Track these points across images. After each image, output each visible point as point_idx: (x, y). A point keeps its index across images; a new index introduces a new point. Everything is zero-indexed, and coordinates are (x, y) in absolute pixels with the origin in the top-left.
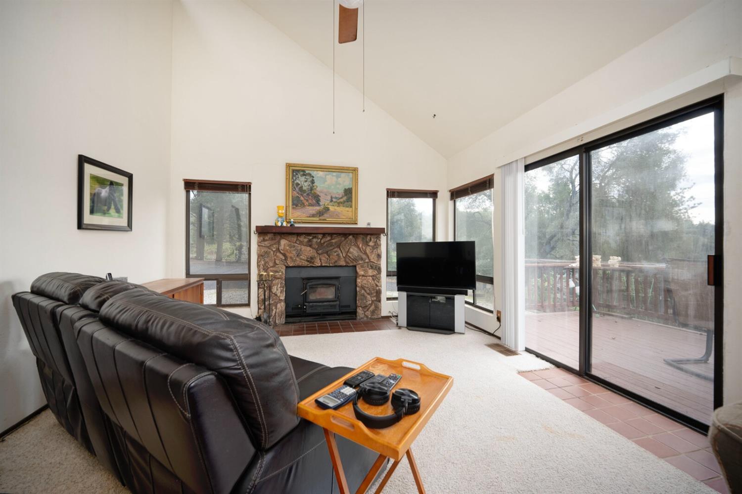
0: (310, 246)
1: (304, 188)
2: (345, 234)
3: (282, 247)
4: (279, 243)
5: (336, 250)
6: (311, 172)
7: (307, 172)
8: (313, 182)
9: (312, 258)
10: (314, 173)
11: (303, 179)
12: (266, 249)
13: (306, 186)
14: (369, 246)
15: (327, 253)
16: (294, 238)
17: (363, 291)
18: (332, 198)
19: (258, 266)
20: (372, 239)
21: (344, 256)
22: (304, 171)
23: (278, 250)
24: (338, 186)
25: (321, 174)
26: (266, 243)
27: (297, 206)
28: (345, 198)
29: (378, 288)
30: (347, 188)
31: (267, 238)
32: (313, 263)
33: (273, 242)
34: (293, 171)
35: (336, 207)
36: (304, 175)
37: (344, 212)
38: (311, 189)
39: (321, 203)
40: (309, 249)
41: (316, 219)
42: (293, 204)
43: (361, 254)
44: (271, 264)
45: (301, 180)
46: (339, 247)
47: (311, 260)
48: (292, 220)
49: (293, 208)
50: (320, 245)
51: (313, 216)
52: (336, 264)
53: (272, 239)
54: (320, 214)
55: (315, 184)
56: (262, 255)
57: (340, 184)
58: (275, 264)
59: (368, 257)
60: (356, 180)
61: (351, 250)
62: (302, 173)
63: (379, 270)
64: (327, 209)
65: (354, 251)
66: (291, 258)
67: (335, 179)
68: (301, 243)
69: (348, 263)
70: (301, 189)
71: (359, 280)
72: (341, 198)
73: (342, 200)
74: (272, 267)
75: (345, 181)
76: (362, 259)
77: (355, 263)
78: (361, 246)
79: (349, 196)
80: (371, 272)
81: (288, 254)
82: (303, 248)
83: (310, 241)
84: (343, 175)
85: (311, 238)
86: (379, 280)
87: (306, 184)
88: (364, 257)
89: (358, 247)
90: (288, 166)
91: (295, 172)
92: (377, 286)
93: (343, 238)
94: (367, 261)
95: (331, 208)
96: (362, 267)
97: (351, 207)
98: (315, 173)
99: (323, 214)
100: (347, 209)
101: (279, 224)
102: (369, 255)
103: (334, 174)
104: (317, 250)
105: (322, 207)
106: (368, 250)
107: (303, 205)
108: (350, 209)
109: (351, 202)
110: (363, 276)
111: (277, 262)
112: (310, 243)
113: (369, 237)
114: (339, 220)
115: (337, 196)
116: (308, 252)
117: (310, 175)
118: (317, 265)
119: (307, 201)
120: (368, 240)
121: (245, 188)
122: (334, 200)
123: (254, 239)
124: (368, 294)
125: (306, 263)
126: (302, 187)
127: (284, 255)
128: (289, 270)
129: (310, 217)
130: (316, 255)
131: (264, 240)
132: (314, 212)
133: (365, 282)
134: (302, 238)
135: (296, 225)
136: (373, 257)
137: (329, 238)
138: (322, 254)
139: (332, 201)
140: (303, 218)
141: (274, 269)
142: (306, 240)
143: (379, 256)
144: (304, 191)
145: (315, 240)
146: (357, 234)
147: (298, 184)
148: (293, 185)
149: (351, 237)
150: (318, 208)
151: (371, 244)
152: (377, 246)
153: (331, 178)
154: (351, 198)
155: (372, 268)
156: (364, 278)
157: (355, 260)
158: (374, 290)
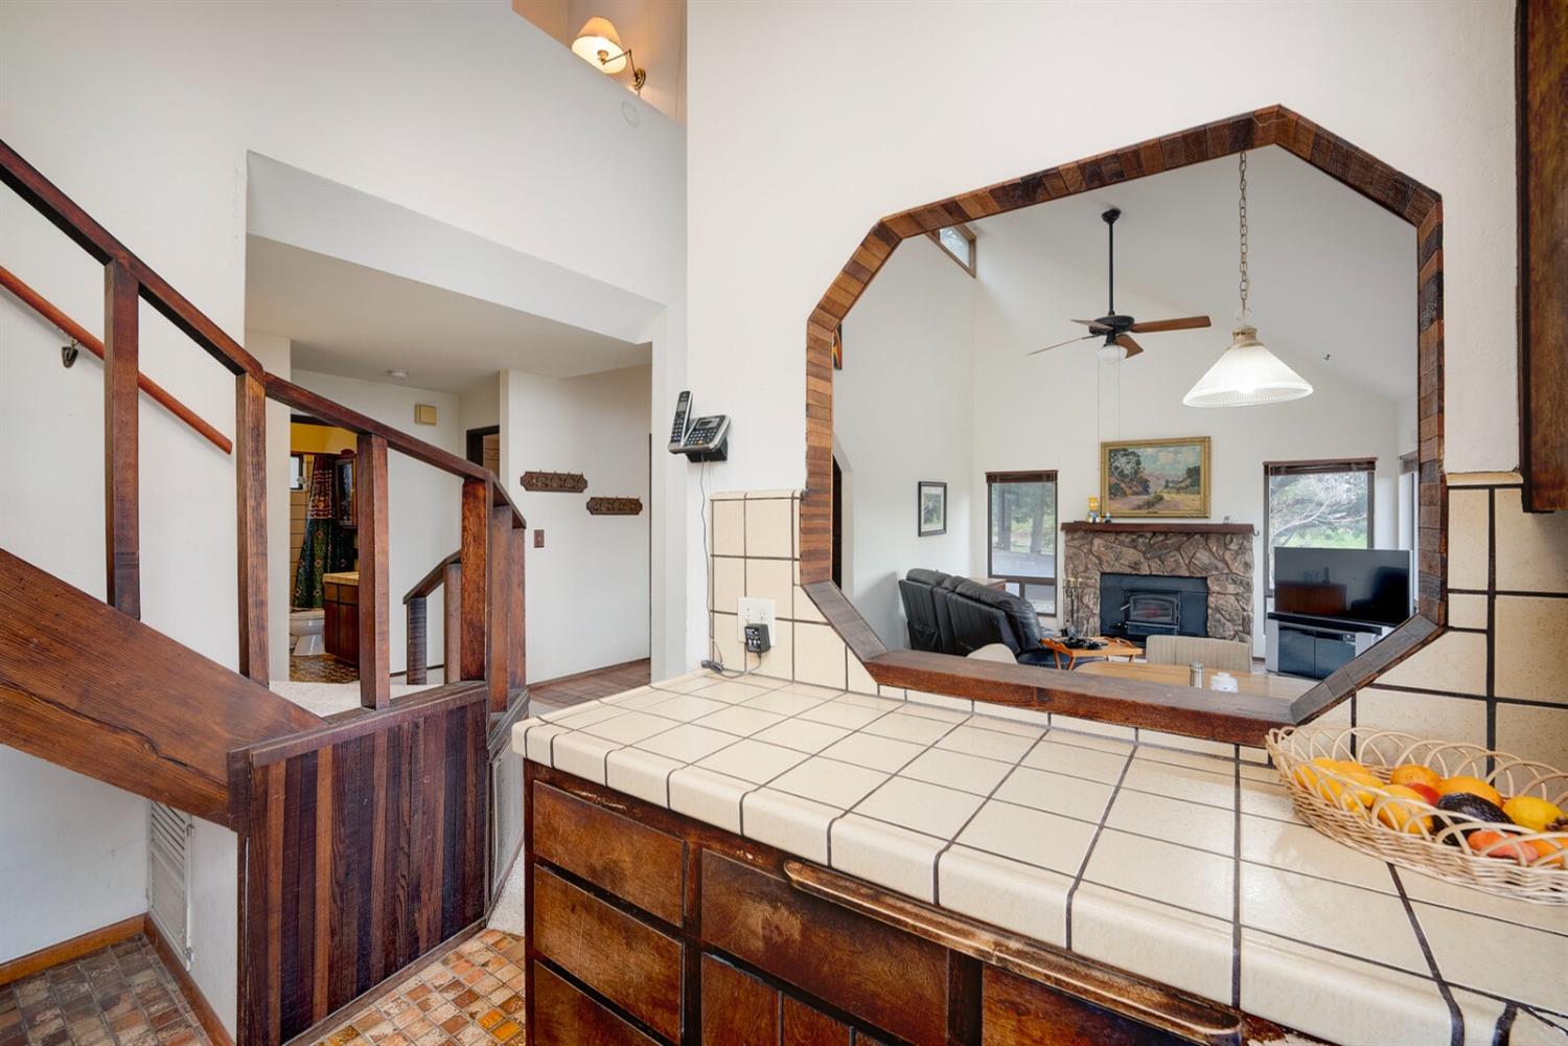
0: (1135, 548)
1: (1126, 472)
2: (1188, 532)
3: (1095, 548)
4: (1091, 543)
5: (1172, 554)
6: (1136, 451)
7: (1130, 450)
8: (1138, 463)
9: (1136, 563)
10: (1140, 451)
11: (1124, 460)
12: (1075, 550)
13: (1128, 469)
14: (1229, 550)
15: (1160, 558)
16: (1112, 537)
17: (1218, 616)
18: (1167, 482)
19: (1066, 570)
20: (1234, 540)
21: (1187, 562)
22: (1125, 450)
23: (1091, 551)
24: (1177, 466)
25: (1150, 450)
26: (1075, 542)
27: (1115, 495)
28: (1188, 481)
29: (1245, 613)
30: (1191, 467)
31: (1076, 536)
32: (1138, 570)
33: (1082, 542)
34: (1111, 451)
35: (1173, 495)
36: (1125, 455)
37: (1189, 501)
38: (1136, 472)
39: (1150, 491)
40: (1132, 551)
41: (1143, 512)
42: (1111, 493)
43: (1215, 561)
44: (1082, 568)
45: (1121, 462)
46: (1178, 549)
47: (1136, 565)
48: (1108, 515)
49: (1111, 498)
50: (1150, 547)
51: (1139, 507)
52: (1175, 573)
53: (1083, 538)
54: (1149, 504)
55: (1142, 465)
56: (1070, 557)
57: (1179, 463)
58: (1087, 569)
59: (1228, 567)
60: (1207, 455)
61: (1198, 555)
62: (1122, 453)
63: (1248, 587)
64: (1161, 499)
65: (1203, 557)
66: (1107, 561)
67: (1172, 456)
68: (1122, 543)
69: (1193, 573)
70: (1121, 473)
71: (1211, 599)
72: (1182, 482)
73: (1183, 485)
74: (1084, 572)
75: (1189, 457)
76: (1217, 569)
77: (1204, 575)
78: (1214, 549)
79: (1195, 478)
80: (1231, 588)
81: (1103, 557)
82: (1124, 549)
83: (1134, 540)
84: (1184, 449)
85: (1134, 537)
86: (1248, 600)
87: (1128, 467)
88: (1221, 565)
89: (1210, 550)
90: (1104, 445)
91: (1113, 452)
92: (1244, 610)
93: (1185, 539)
94: (1226, 571)
95: (1166, 497)
96: (1217, 580)
97: (1199, 493)
98: (1142, 450)
99: (1153, 505)
100: (1192, 496)
101: (1091, 520)
102: (1230, 563)
103: (1171, 449)
104: (1144, 553)
105: (1153, 495)
106: (1228, 556)
107: (1124, 494)
108: (1197, 497)
109: (1199, 486)
110: (1219, 593)
111: (1090, 566)
112: (1134, 544)
113: (1228, 537)
114: (1179, 513)
115: (1175, 479)
116: (1130, 555)
117: (1134, 454)
118: (1144, 573)
119: (1130, 488)
120: (1227, 542)
121: (1051, 476)
122: (1170, 485)
123: (1061, 536)
124: (1228, 620)
125: (1128, 571)
126: (1122, 471)
127: (1099, 559)
128: (1106, 577)
129: (1134, 509)
130: (1143, 560)
131: (1073, 539)
132: (1140, 503)
133: (1222, 602)
134: (1122, 537)
135: (1114, 521)
136: (1237, 567)
137: (1161, 538)
138: (1152, 558)
139: (1167, 486)
140: (1124, 512)
141: (1086, 575)
142: (1128, 540)
143: (1248, 566)
144: (1127, 476)
145: (1140, 540)
146: (1207, 533)
147: (1117, 468)
148: (1110, 469)
149: (1197, 536)
150: (1146, 497)
151: (1234, 547)
152: (1243, 550)
153: (1165, 456)
154: (1199, 480)
155: (1234, 582)
156: (1219, 596)
157: (1205, 569)
158: (1237, 615)
